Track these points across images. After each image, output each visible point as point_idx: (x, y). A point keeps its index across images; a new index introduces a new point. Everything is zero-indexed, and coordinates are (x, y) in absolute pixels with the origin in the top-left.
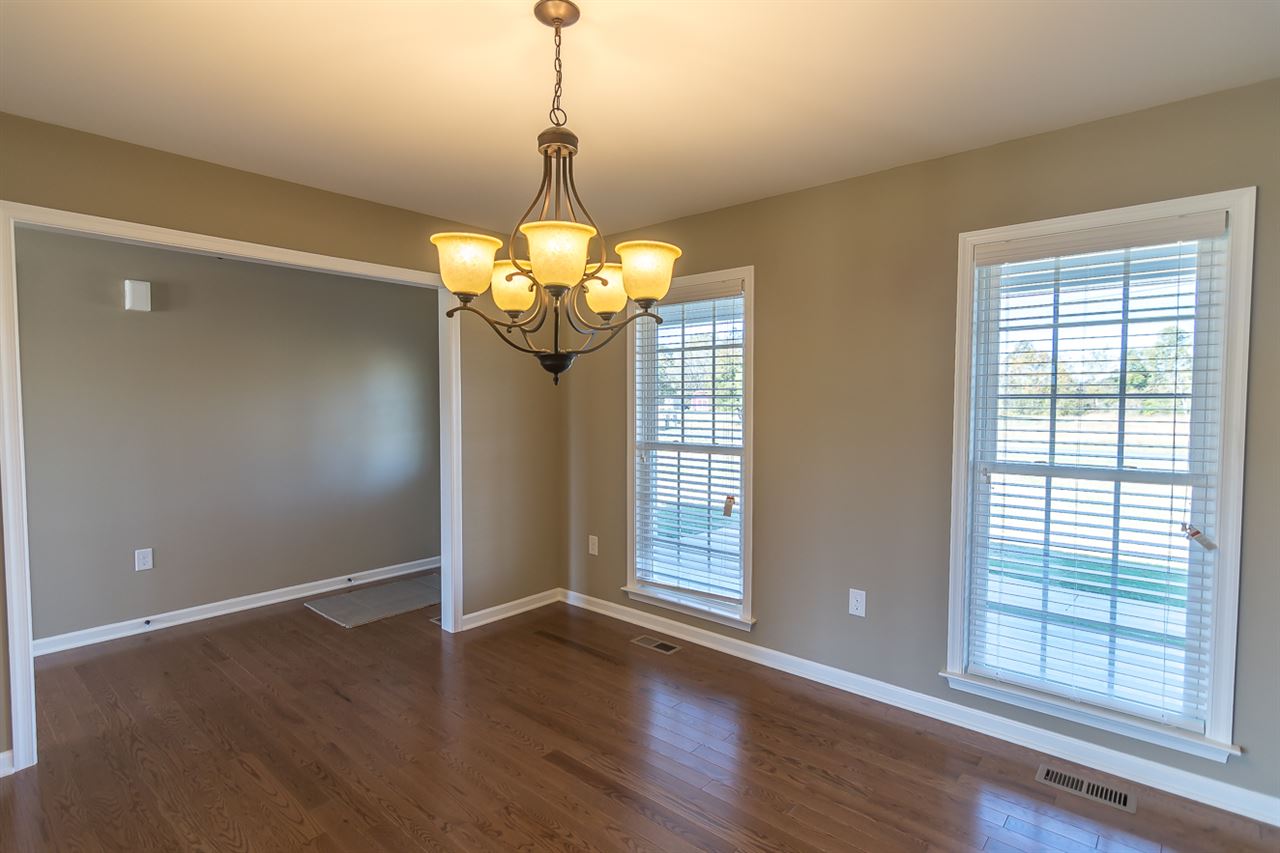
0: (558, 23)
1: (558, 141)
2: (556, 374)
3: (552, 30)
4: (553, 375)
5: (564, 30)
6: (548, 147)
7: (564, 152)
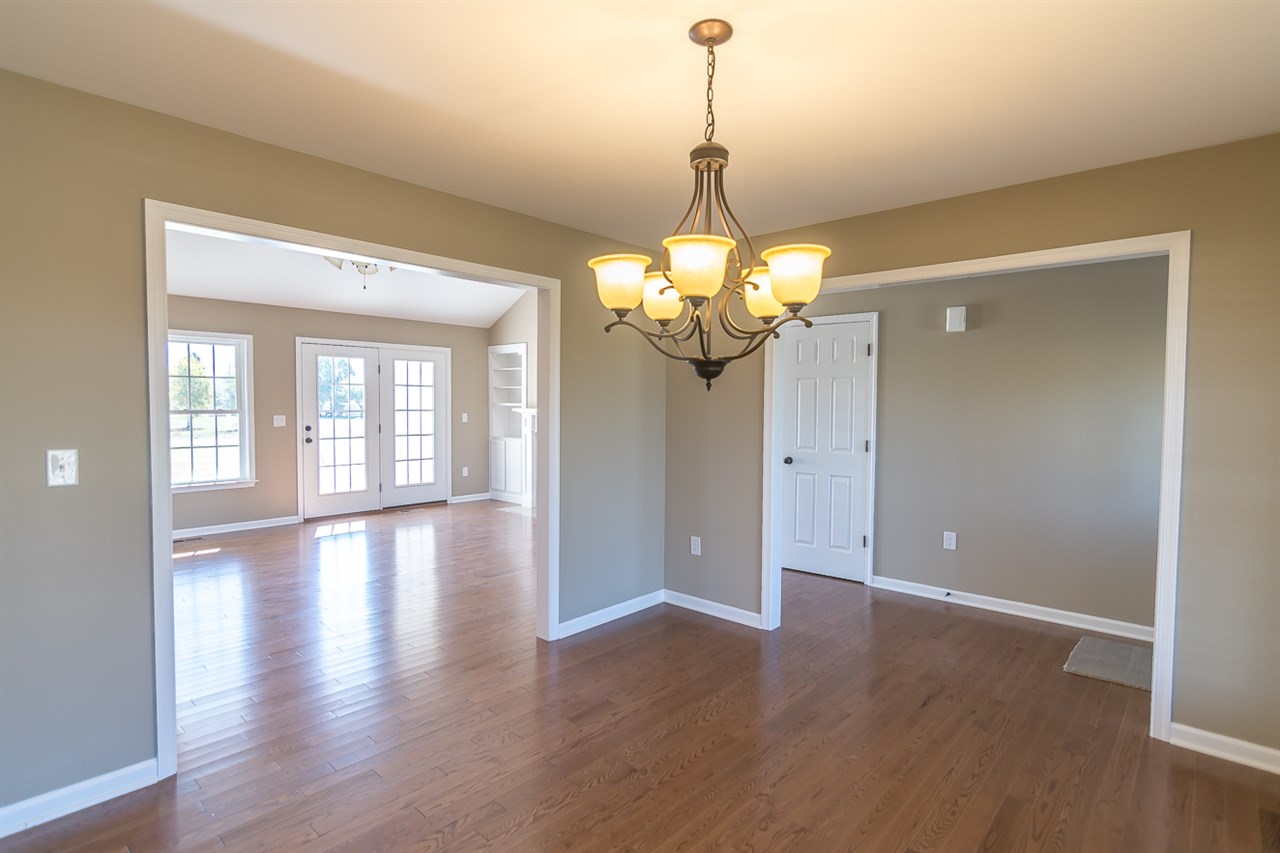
0: (711, 42)
1: (709, 156)
2: (709, 379)
3: (705, 49)
4: (705, 381)
5: (716, 49)
6: (700, 162)
7: (715, 166)
